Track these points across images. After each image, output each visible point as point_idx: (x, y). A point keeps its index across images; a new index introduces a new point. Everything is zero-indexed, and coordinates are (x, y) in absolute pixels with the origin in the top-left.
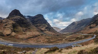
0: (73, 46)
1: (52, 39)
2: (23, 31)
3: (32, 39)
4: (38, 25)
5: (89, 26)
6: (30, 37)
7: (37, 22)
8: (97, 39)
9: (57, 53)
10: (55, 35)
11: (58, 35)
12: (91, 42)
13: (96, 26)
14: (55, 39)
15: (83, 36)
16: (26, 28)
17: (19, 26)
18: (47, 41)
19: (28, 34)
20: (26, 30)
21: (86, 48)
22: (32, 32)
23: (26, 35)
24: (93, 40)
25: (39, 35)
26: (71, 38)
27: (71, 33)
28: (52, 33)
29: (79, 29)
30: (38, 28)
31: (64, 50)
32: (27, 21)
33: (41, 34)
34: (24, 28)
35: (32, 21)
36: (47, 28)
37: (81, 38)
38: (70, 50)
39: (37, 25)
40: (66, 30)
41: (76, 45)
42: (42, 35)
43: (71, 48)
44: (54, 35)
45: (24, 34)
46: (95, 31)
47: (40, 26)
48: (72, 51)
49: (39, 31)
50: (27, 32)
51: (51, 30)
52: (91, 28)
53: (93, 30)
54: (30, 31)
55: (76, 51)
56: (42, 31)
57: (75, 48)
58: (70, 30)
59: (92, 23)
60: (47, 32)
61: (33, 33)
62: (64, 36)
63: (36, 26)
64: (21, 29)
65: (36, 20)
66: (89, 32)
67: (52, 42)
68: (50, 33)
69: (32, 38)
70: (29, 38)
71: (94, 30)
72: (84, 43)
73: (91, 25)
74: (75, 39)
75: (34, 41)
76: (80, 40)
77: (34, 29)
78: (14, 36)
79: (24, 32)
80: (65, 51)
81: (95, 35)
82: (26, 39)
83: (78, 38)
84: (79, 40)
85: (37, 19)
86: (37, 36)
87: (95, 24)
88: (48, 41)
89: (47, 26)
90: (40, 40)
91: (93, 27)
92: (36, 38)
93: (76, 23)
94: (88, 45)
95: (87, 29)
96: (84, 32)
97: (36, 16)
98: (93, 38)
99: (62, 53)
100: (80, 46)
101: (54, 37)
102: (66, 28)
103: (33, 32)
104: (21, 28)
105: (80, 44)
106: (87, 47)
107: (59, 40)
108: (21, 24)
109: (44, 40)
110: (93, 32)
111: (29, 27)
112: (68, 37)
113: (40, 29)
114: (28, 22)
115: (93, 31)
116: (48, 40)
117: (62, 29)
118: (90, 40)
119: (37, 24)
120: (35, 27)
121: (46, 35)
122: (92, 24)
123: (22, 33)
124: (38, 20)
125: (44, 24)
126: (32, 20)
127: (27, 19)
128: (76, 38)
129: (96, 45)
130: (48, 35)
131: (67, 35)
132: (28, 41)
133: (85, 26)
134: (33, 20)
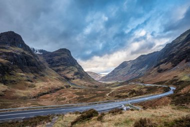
0: (125, 108)
1: (86, 94)
2: (29, 80)
3: (48, 95)
4: (61, 68)
5: (155, 67)
6: (44, 92)
7: (58, 62)
8: (178, 96)
9: (94, 122)
10: (91, 87)
11: (96, 87)
12: (163, 102)
13: (174, 66)
14: (91, 93)
15: (144, 88)
16: (36, 75)
17: (19, 69)
18: (76, 98)
19: (40, 87)
20: (35, 78)
21: (153, 115)
22: (47, 81)
23: (35, 89)
24: (167, 98)
25: (62, 88)
26: (120, 92)
27: (120, 82)
28: (85, 83)
29: (136, 75)
30: (60, 75)
31: (107, 116)
32: (38, 60)
33: (65, 84)
34: (30, 73)
35: (48, 61)
36: (76, 74)
37: (140, 93)
38: (118, 116)
39: (59, 68)
40: (112, 77)
41: (130, 106)
42: (67, 87)
43: (121, 113)
44: (89, 86)
45: (29, 87)
46: (171, 78)
47: (64, 70)
48: (123, 119)
49: (63, 79)
50: (36, 82)
51: (84, 77)
52: (160, 71)
53: (166, 76)
54: (43, 80)
55: (131, 120)
56: (68, 79)
57: (128, 113)
58: (117, 76)
59: (162, 61)
60: (77, 81)
61: (50, 84)
62: (107, 88)
63: (57, 71)
64: (22, 76)
65: (56, 58)
66: (158, 80)
67: (85, 100)
68: (83, 82)
69: (48, 93)
70: (41, 96)
71: (169, 76)
72: (147, 103)
73: (161, 66)
74: (128, 93)
75: (52, 100)
76: (138, 95)
77: (53, 75)
78: (3, 93)
79: (29, 83)
80: (110, 118)
81: (173, 88)
82: (35, 97)
83: (134, 91)
84: (135, 96)
85: (59, 57)
86: (58, 90)
87: (170, 63)
88: (78, 98)
89: (76, 70)
90: (64, 97)
91: (166, 70)
92: (57, 93)
93: (129, 63)
94: (156, 108)
95: (153, 74)
96: (146, 80)
97: (57, 51)
98: (168, 93)
99: (104, 122)
100: (138, 110)
101: (90, 90)
102: (111, 73)
103: (50, 82)
104: (22, 74)
105: (139, 105)
106: (155, 114)
107: (98, 95)
108: (25, 65)
109: (72, 97)
110: (166, 81)
111: (42, 73)
112: (114, 89)
113: (64, 77)
114: (40, 62)
115: (167, 79)
116: (78, 96)
117: (103, 76)
118: (161, 98)
119: (58, 66)
120: (54, 73)
121: (75, 87)
122: (162, 63)
123: (26, 85)
124: (61, 59)
125: (71, 67)
126: (49, 58)
127: (38, 56)
128: (130, 92)
129: (177, 112)
130: (79, 87)
131: (113, 87)
132: (39, 101)
133: (148, 67)
134: (51, 60)
